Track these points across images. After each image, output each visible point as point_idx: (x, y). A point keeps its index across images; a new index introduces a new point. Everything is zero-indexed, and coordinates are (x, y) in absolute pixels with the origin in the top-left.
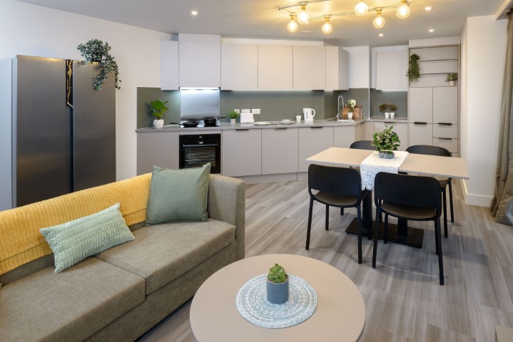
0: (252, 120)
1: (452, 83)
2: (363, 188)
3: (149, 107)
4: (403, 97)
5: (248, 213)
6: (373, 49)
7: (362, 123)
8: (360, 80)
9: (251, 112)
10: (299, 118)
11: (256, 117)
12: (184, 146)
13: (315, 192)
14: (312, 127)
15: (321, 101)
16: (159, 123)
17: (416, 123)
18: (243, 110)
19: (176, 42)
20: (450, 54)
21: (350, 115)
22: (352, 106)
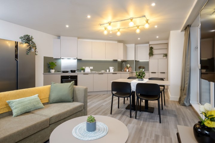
0: (89, 71)
1: (165, 57)
2: (132, 91)
3: (48, 65)
4: (147, 63)
5: (88, 104)
6: (136, 45)
7: (132, 73)
8: (131, 57)
9: (89, 68)
10: (108, 70)
11: (91, 70)
12: (63, 80)
13: (114, 92)
14: (113, 74)
15: (117, 64)
16: (53, 71)
17: (152, 73)
18: (86, 67)
19: (60, 40)
20: (164, 46)
21: (127, 70)
22: (128, 67)
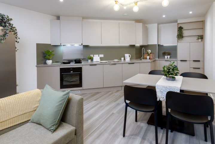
0: (99, 60)
1: (200, 40)
4: (175, 48)
6: (160, 25)
7: (154, 61)
8: (153, 41)
9: (99, 56)
10: (123, 59)
11: (101, 59)
14: (129, 63)
15: (134, 51)
16: (49, 62)
17: (181, 61)
18: (94, 55)
19: (59, 21)
20: (199, 25)
21: (148, 57)
22: (149, 53)
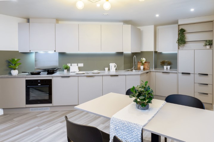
0: (77, 71)
1: (208, 47)
4: (175, 57)
8: (148, 46)
9: (78, 65)
10: (107, 69)
11: (80, 69)
15: (122, 59)
17: (183, 73)
18: (72, 64)
21: (142, 67)
22: (143, 62)
